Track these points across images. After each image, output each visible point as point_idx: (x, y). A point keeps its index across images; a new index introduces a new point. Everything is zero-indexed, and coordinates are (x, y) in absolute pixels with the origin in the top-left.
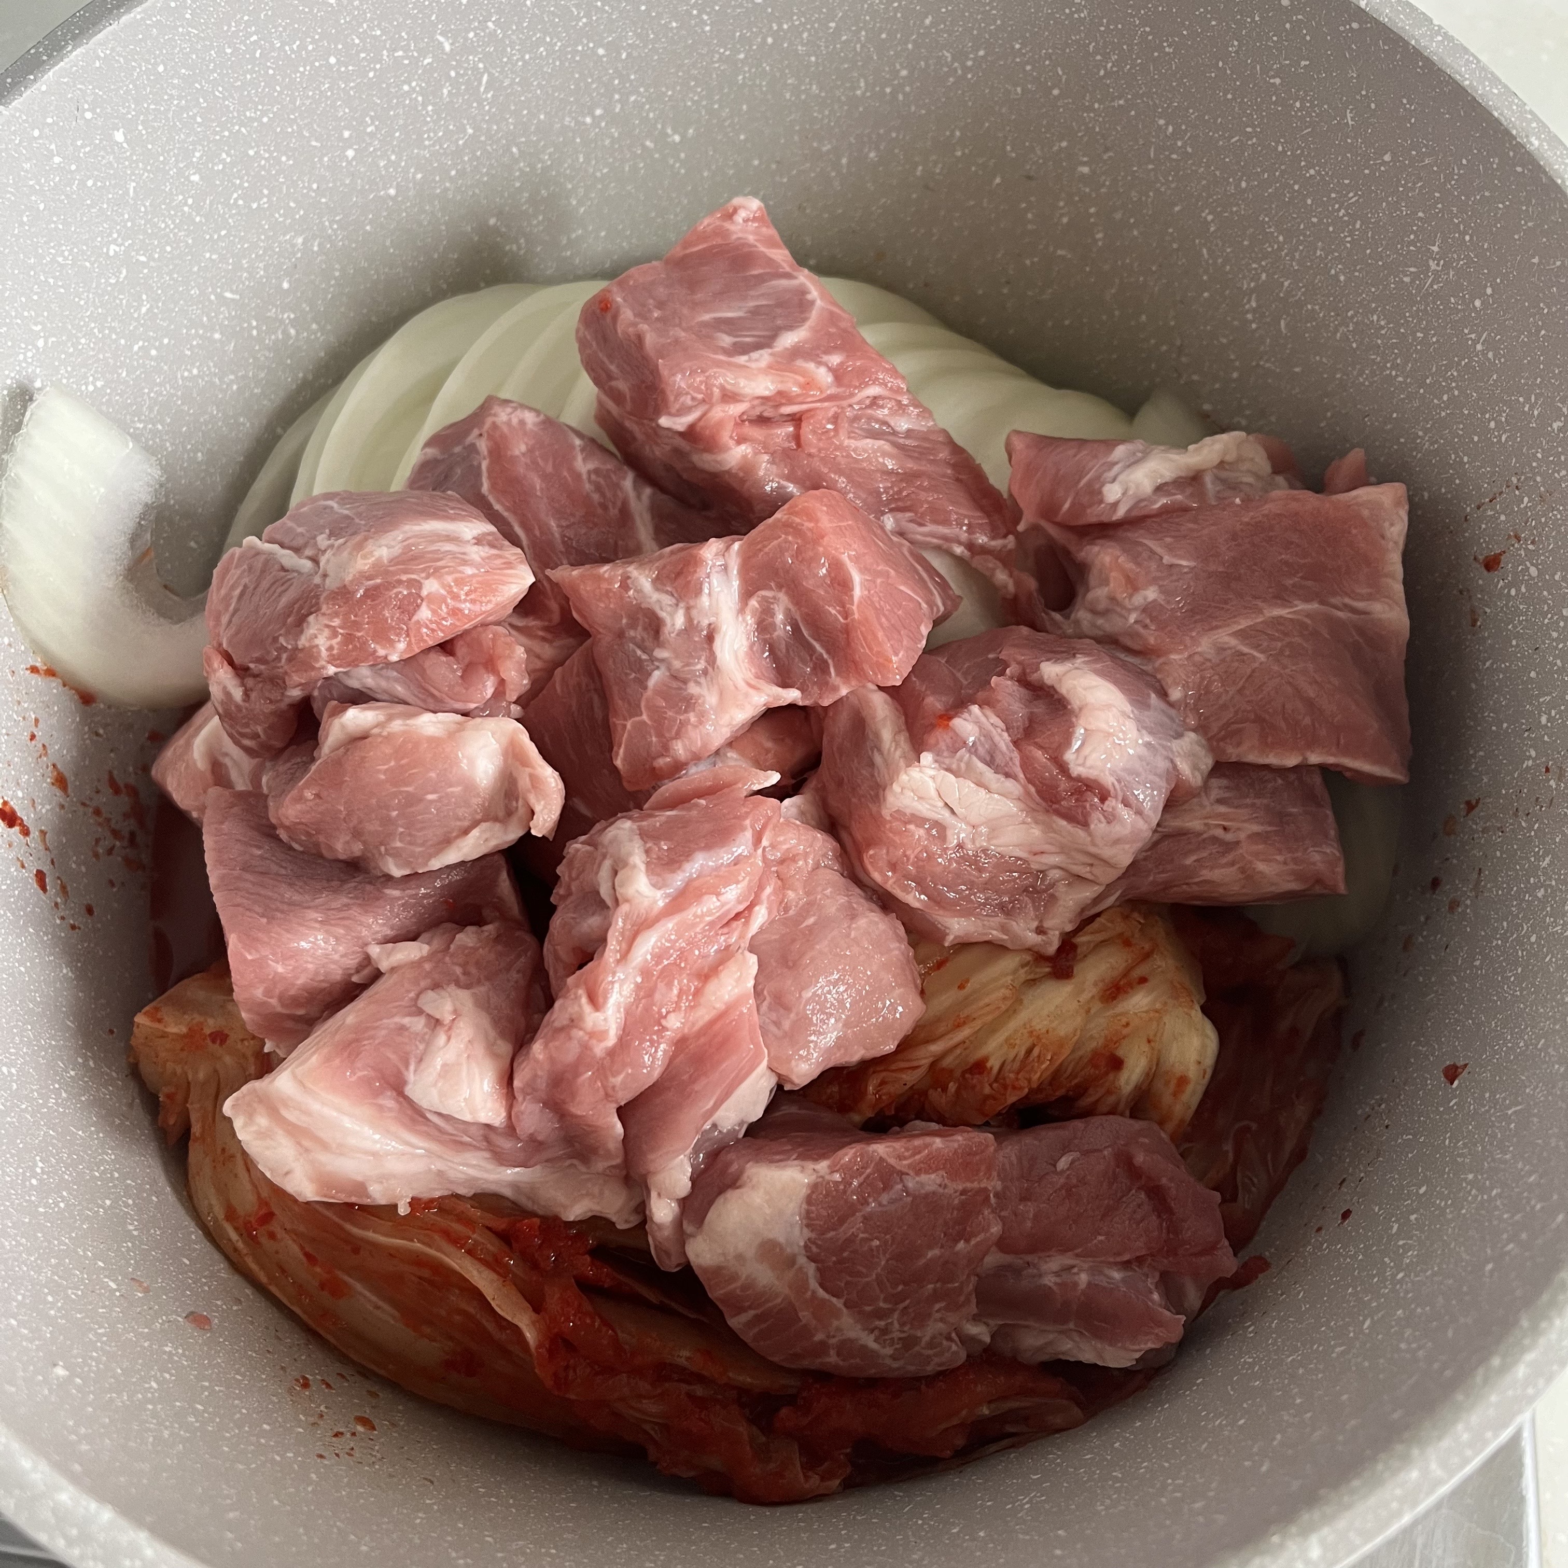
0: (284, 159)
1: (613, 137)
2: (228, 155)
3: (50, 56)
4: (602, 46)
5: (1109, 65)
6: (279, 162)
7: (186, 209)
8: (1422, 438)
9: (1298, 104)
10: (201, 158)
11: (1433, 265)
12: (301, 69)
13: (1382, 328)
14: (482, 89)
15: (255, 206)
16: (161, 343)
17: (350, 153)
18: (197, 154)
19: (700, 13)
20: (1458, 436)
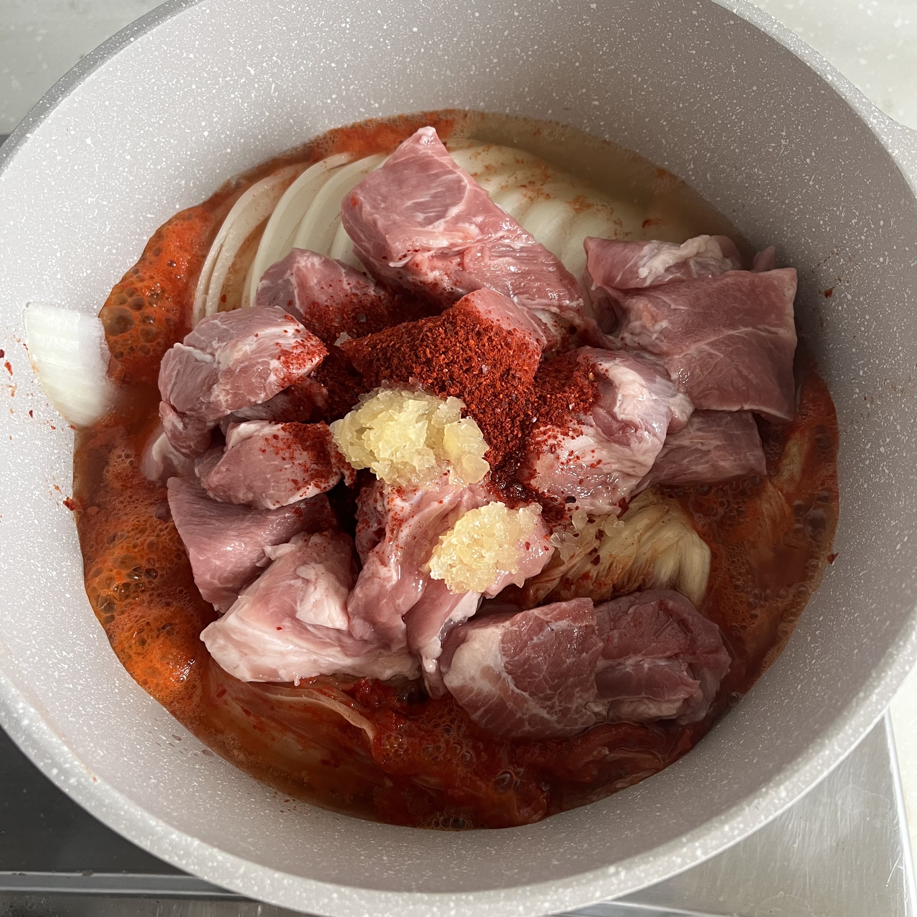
0: (172, 141)
1: (342, 108)
2: (144, 143)
3: (51, 104)
4: (334, 62)
5: (605, 48)
6: (170, 143)
7: (125, 174)
8: (787, 231)
9: (706, 63)
10: (130, 146)
11: (783, 142)
12: (178, 93)
13: (760, 175)
14: (272, 92)
15: (159, 167)
16: (118, 246)
17: (206, 134)
18: (128, 145)
19: (384, 40)
20: (805, 229)
